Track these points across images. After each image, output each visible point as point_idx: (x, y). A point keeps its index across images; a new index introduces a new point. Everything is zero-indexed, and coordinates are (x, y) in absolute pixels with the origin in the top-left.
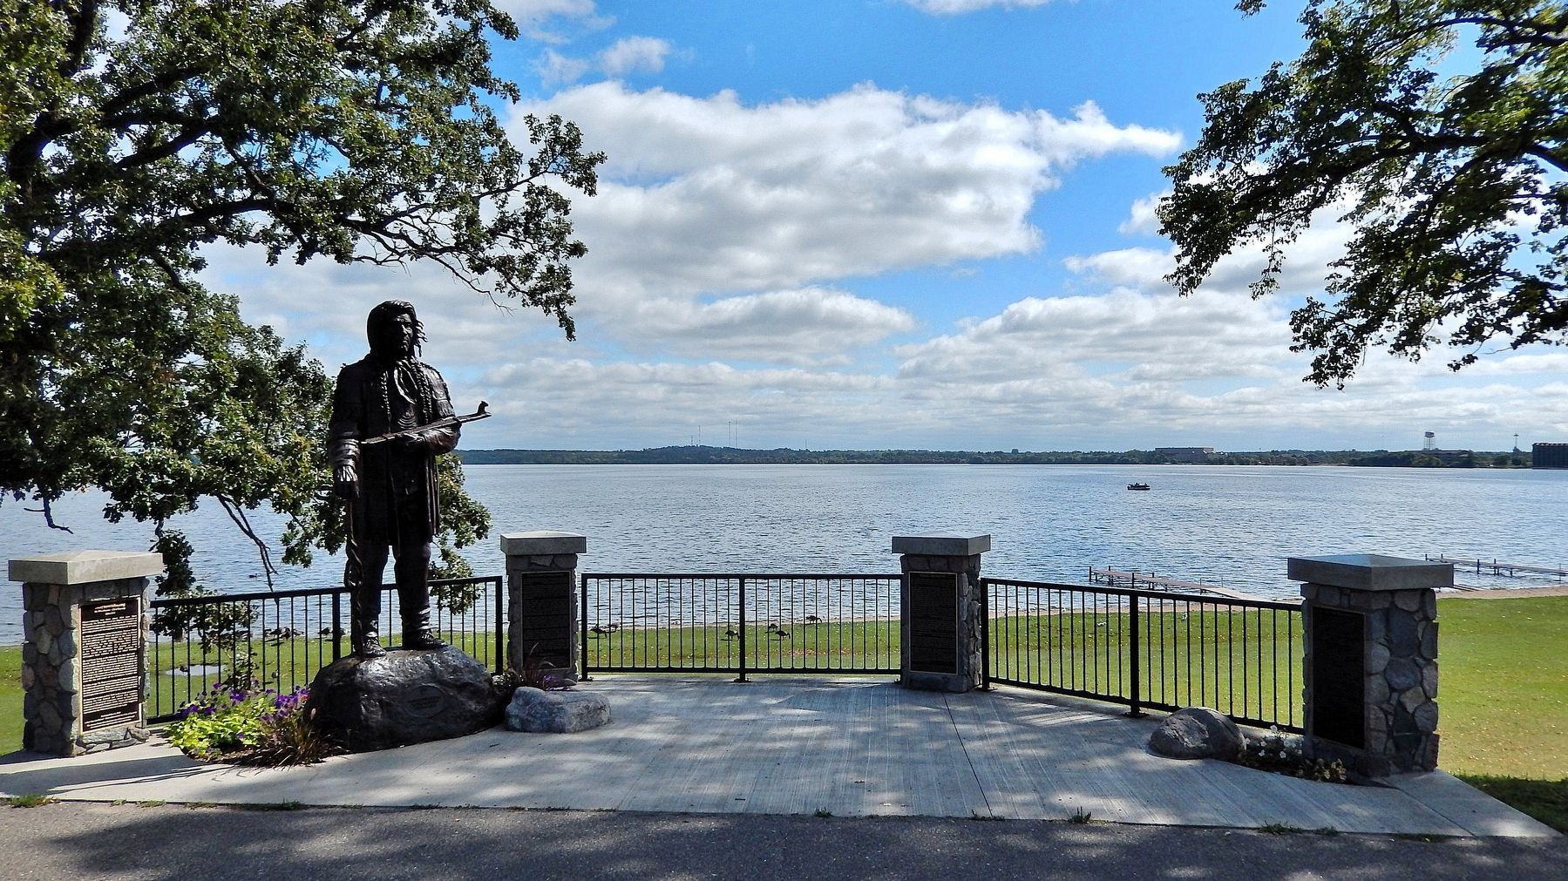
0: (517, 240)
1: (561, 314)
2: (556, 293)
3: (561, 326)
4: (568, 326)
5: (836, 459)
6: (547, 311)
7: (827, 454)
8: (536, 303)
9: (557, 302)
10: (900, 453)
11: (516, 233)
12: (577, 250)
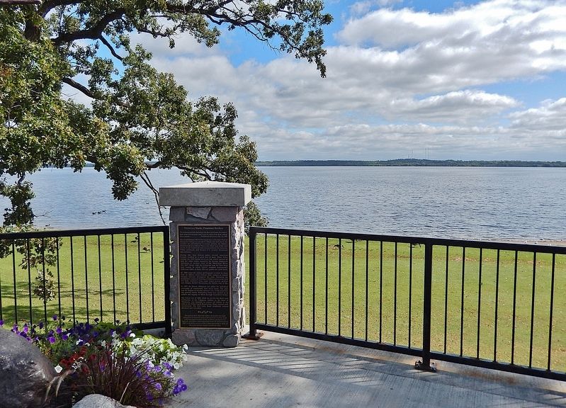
0: (290, 13)
1: (318, 61)
2: (315, 49)
3: (318, 69)
4: (323, 69)
5: (475, 164)
6: (311, 61)
7: (471, 162)
8: (303, 56)
9: (316, 54)
10: (507, 162)
11: (289, 8)
12: (327, 19)
